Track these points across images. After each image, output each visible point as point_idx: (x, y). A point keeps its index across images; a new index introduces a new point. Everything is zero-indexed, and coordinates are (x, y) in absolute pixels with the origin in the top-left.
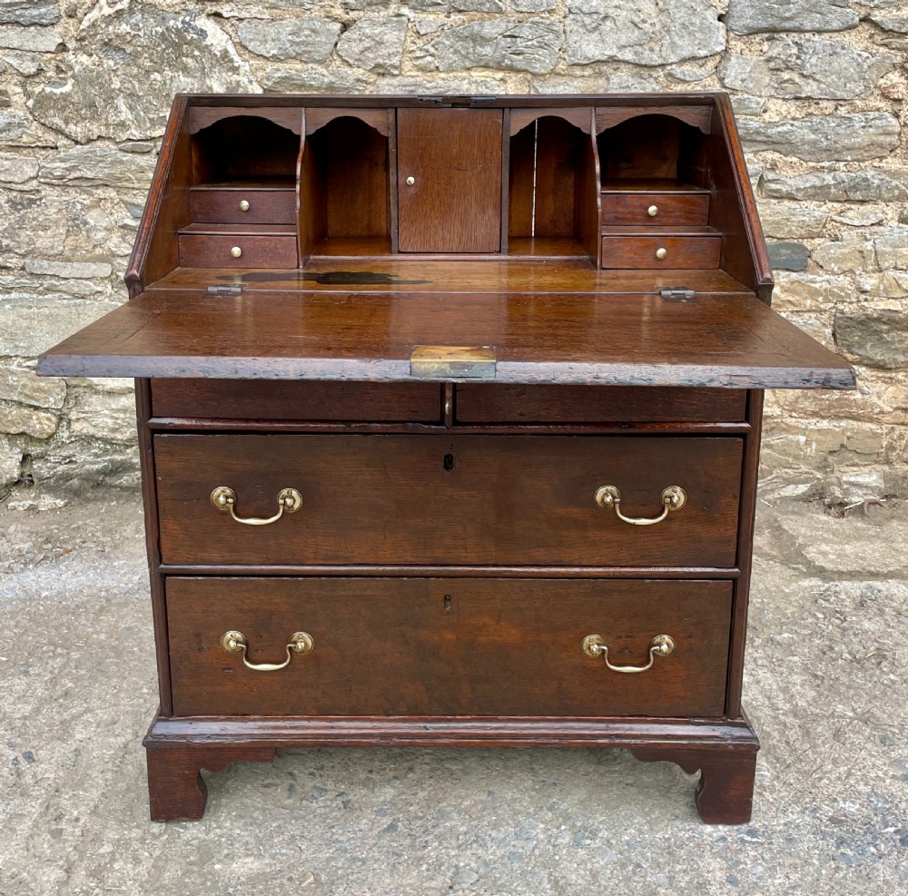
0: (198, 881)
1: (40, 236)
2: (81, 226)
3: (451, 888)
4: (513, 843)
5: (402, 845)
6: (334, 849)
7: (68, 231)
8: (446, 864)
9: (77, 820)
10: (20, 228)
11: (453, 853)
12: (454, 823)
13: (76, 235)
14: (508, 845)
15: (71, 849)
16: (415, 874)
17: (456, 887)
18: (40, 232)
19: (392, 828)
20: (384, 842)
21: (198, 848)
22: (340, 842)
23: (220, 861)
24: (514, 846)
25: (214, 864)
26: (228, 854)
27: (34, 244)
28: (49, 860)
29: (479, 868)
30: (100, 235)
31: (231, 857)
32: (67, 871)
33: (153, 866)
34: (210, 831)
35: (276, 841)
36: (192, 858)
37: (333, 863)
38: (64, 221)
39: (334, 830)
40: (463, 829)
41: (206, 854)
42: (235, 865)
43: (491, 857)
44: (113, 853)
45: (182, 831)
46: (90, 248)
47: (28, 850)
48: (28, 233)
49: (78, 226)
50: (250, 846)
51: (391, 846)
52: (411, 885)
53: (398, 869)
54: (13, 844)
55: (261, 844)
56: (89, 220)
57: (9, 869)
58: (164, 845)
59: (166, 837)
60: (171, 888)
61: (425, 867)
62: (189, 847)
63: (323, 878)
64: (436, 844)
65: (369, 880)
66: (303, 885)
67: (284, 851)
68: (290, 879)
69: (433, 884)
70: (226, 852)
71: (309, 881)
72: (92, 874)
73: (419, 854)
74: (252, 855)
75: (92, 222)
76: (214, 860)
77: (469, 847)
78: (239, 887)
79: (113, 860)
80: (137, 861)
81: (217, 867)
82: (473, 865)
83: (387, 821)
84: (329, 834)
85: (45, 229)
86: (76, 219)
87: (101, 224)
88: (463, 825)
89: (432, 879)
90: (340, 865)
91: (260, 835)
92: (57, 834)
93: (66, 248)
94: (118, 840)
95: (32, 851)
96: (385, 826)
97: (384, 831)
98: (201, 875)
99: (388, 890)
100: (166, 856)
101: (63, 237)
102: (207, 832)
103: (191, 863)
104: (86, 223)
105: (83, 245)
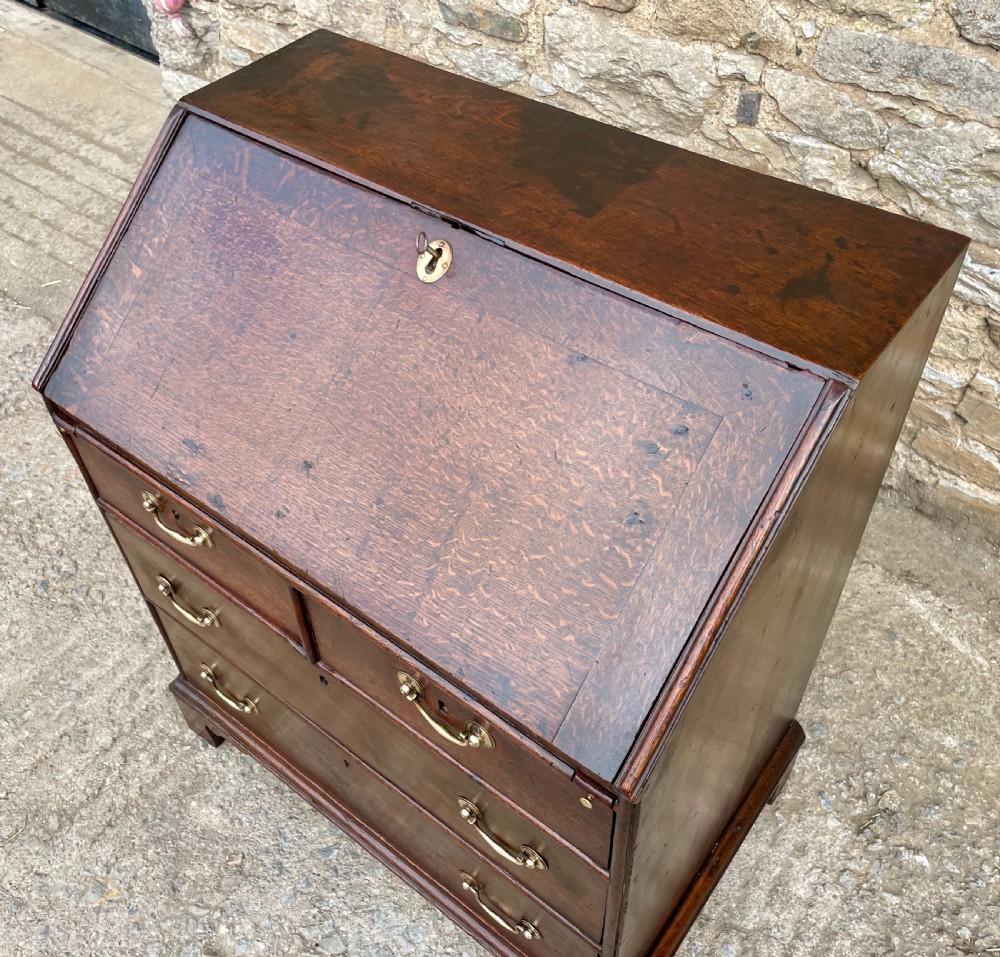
0: (175, 808)
1: (363, 20)
2: (398, 18)
3: (317, 945)
4: (395, 937)
5: (318, 875)
6: (275, 842)
7: (387, 20)
8: (331, 921)
9: (152, 692)
10: (346, 6)
11: (345, 913)
12: (373, 881)
13: (395, 28)
14: (388, 937)
15: (129, 719)
16: (303, 912)
17: (319, 949)
18: (364, 15)
19: (327, 851)
20: (310, 863)
21: (198, 775)
22: (285, 839)
23: (199, 800)
24: (394, 941)
25: (194, 799)
26: (208, 796)
27: (360, 27)
28: (112, 721)
29: (351, 942)
30: (415, 34)
31: (208, 800)
32: (114, 740)
33: (161, 774)
34: (217, 762)
35: (247, 804)
36: (187, 783)
37: (262, 857)
38: (382, 9)
39: (289, 823)
40: (376, 892)
41: (196, 785)
42: (204, 811)
43: (368, 939)
44: (150, 741)
45: (202, 748)
46: (407, 45)
47: (109, 702)
48: (354, 13)
49: (395, 17)
50: (227, 798)
51: (310, 871)
52: (291, 922)
53: (296, 899)
54: (105, 690)
55: (236, 800)
56: (404, 13)
57: (88, 713)
58: (181, 756)
59: (188, 748)
60: (154, 803)
61: (315, 911)
62: (193, 770)
63: (247, 866)
64: (341, 893)
65: (269, 895)
66: (229, 863)
67: (244, 819)
68: (225, 852)
69: (306, 933)
70: (208, 792)
71: (235, 862)
72: (124, 755)
73: (324, 893)
74: (222, 807)
75: (407, 16)
76: (196, 796)
77: (363, 914)
78: (190, 836)
79: (143, 750)
80: (155, 759)
81: (194, 804)
82: (350, 935)
83: (330, 840)
84: (284, 824)
85: (368, 13)
86: (394, 9)
87: (416, 20)
88: (378, 888)
89: (309, 926)
90: (266, 862)
91: (242, 791)
92: (134, 696)
93: (388, 40)
94: (161, 731)
95: (112, 703)
96: (324, 846)
97: (319, 851)
98: (180, 804)
99: (272, 914)
100: (174, 767)
101: (383, 27)
102: (214, 762)
103: (183, 788)
104: (402, 17)
105: (401, 41)
